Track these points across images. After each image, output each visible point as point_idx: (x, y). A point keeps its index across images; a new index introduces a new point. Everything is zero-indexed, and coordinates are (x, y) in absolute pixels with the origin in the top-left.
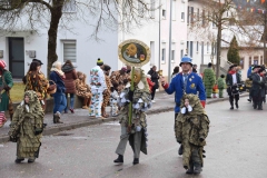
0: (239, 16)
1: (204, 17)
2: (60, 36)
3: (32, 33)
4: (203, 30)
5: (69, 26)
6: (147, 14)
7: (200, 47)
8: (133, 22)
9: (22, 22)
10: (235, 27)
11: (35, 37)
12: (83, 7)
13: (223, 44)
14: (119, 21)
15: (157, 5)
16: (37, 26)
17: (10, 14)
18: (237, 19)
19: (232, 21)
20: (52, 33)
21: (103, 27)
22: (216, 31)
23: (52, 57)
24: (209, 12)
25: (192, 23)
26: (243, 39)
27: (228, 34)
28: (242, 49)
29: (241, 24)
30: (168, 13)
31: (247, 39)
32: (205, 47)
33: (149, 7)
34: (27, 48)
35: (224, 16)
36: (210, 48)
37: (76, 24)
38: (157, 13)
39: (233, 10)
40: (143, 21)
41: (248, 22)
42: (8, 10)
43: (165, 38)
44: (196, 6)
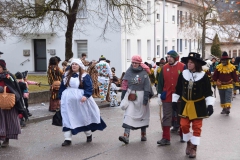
0: (220, 18)
1: (191, 18)
2: (75, 37)
3: (52, 35)
4: (190, 29)
5: (82, 29)
6: (145, 18)
7: (188, 44)
8: (134, 25)
9: (44, 27)
10: (217, 27)
11: (55, 39)
12: (93, 13)
13: (207, 41)
14: (122, 23)
15: (152, 11)
16: (56, 30)
17: (36, 21)
18: (218, 20)
19: (214, 22)
20: (69, 35)
21: (109, 29)
22: (201, 31)
23: (69, 54)
24: (195, 14)
25: (182, 24)
26: (223, 36)
27: (211, 32)
28: (223, 44)
29: (222, 24)
30: (161, 16)
31: (226, 36)
32: (193, 44)
33: (146, 12)
34: (48, 47)
35: (208, 17)
36: (197, 44)
37: (88, 27)
38: (152, 17)
39: (215, 12)
40: (141, 24)
41: (228, 22)
42: (34, 18)
43: (159, 37)
44: (184, 10)
